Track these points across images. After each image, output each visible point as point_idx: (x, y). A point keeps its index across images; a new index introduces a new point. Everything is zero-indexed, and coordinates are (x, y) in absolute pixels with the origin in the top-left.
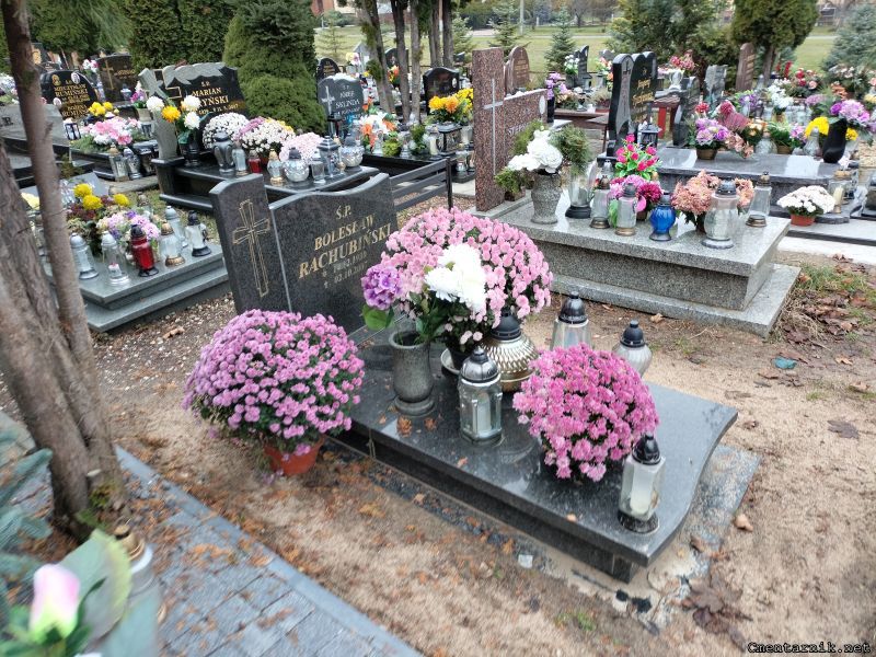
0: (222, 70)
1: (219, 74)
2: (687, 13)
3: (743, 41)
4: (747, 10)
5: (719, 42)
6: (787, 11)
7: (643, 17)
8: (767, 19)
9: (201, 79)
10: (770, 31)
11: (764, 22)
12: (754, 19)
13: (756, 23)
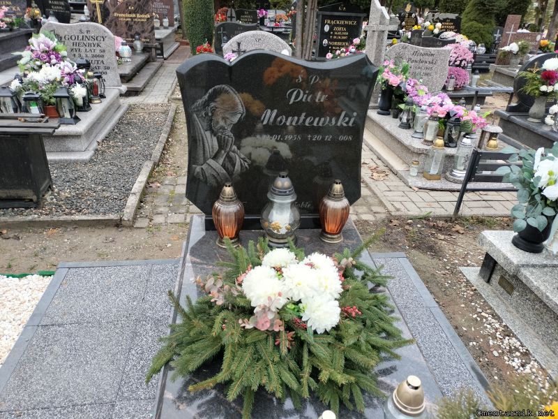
0: (456, 17)
1: (455, 18)
9: (448, 19)
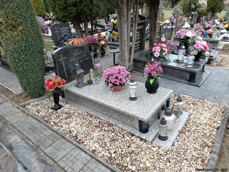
2: (195, 6)
3: (209, 11)
4: (210, 5)
5: (202, 12)
6: (218, 6)
7: (185, 6)
8: (214, 7)
10: (215, 9)
11: (213, 7)
12: (211, 7)
13: (212, 8)
